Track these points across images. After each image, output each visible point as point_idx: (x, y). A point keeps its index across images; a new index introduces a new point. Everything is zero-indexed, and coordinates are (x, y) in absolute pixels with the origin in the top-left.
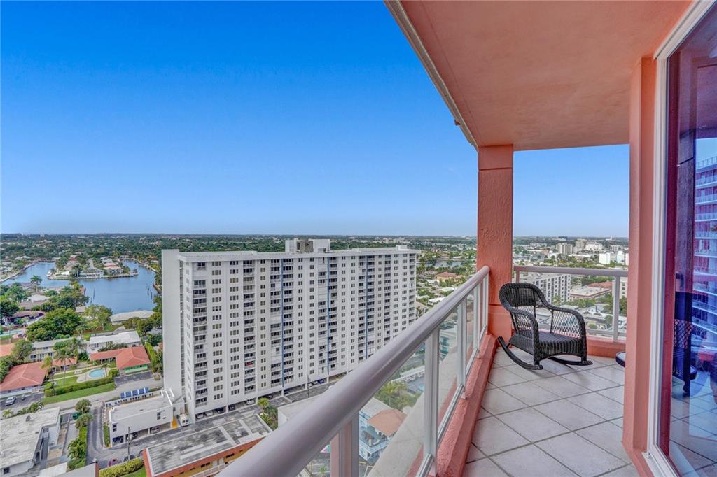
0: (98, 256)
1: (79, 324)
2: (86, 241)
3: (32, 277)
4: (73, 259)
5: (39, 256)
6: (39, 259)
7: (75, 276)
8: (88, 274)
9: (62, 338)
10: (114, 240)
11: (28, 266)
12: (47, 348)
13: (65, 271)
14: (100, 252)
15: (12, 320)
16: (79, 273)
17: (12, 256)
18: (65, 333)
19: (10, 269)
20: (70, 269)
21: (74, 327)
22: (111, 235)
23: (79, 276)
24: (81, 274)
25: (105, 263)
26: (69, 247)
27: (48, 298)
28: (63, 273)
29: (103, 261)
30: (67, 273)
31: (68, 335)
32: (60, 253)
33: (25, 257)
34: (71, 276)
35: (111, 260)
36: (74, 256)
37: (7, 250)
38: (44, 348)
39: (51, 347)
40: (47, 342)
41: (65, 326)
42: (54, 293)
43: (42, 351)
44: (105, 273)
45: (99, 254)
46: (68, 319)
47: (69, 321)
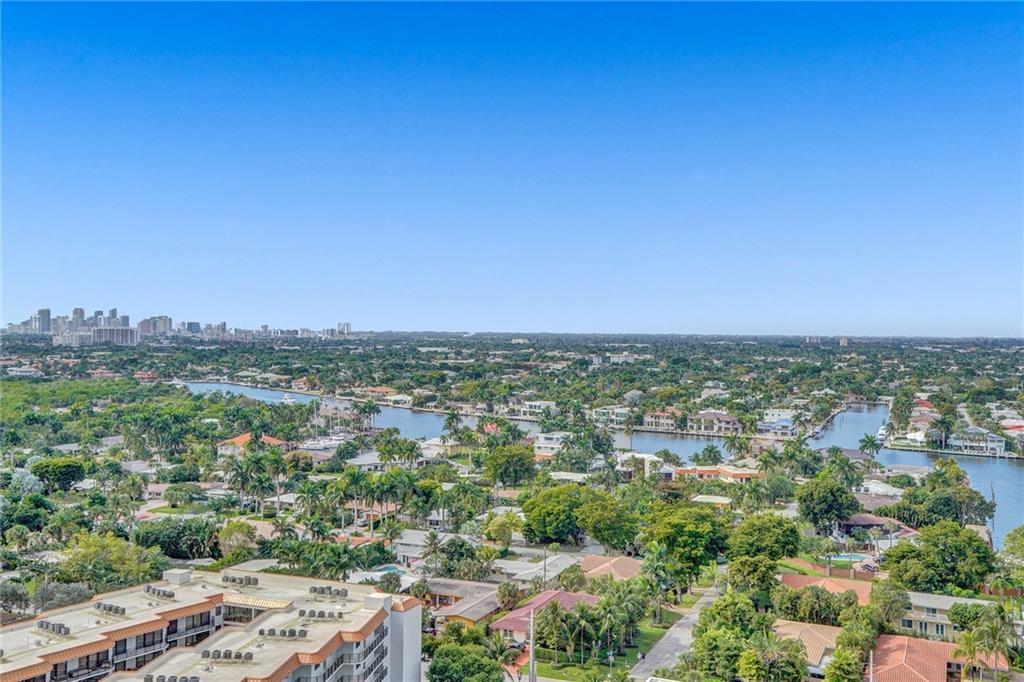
0: (979, 397)
1: (991, 570)
2: (939, 358)
3: (864, 437)
4: (921, 403)
5: (854, 392)
6: (852, 398)
7: (937, 446)
8: (969, 444)
9: (958, 595)
10: (1006, 356)
11: (835, 411)
12: (934, 611)
13: (916, 430)
14: (984, 388)
15: (847, 530)
16: (947, 438)
17: (804, 387)
18: (963, 586)
19: (809, 415)
20: (924, 426)
21: (982, 575)
22: (995, 343)
23: (947, 446)
24: (951, 441)
25: (1003, 418)
26: (906, 373)
27: (899, 492)
28: (910, 436)
29: (996, 414)
30: (920, 436)
31: (971, 592)
32: (892, 385)
33: (828, 390)
34: (928, 443)
35: (1014, 412)
36: (924, 396)
37: (794, 375)
38: (928, 609)
39: (942, 611)
40: (925, 595)
41: (963, 567)
42: (910, 482)
43: (924, 617)
44: (1009, 446)
45: (980, 393)
46: (969, 552)
47: (972, 557)
